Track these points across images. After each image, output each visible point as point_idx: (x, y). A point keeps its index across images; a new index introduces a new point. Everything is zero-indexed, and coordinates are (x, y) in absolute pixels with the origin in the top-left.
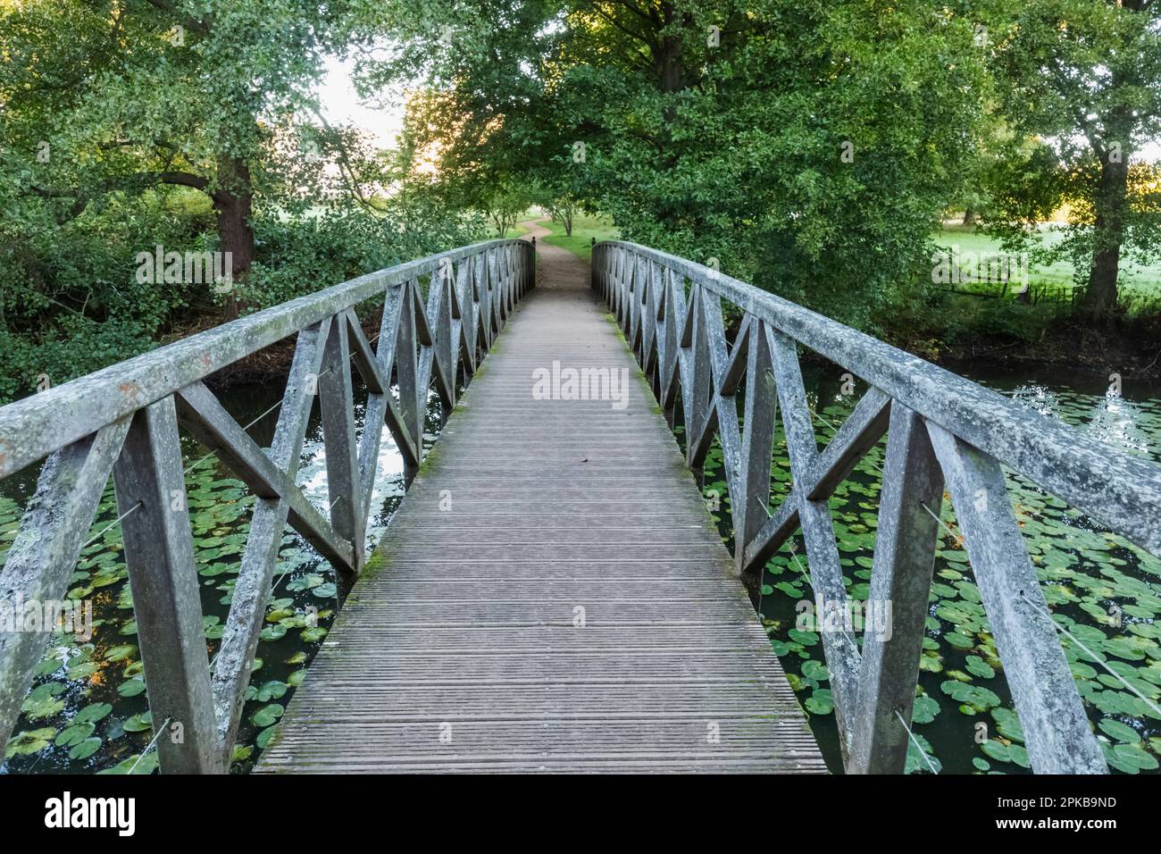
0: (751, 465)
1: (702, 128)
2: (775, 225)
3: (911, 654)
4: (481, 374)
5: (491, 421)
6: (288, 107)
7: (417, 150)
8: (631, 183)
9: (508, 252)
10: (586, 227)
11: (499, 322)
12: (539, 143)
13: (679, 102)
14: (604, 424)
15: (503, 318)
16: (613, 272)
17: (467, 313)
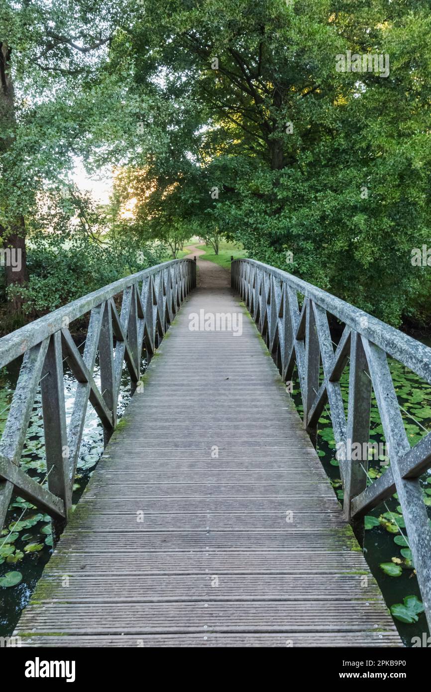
0: (309, 372)
1: (296, 190)
2: (341, 247)
3: (365, 437)
4: (168, 336)
5: (175, 360)
6: (56, 188)
7: (122, 205)
8: (253, 224)
9: (181, 266)
10: (227, 249)
11: (176, 308)
12: (198, 201)
13: (282, 176)
14: (238, 361)
15: (178, 305)
16: (244, 277)
17: (160, 301)
